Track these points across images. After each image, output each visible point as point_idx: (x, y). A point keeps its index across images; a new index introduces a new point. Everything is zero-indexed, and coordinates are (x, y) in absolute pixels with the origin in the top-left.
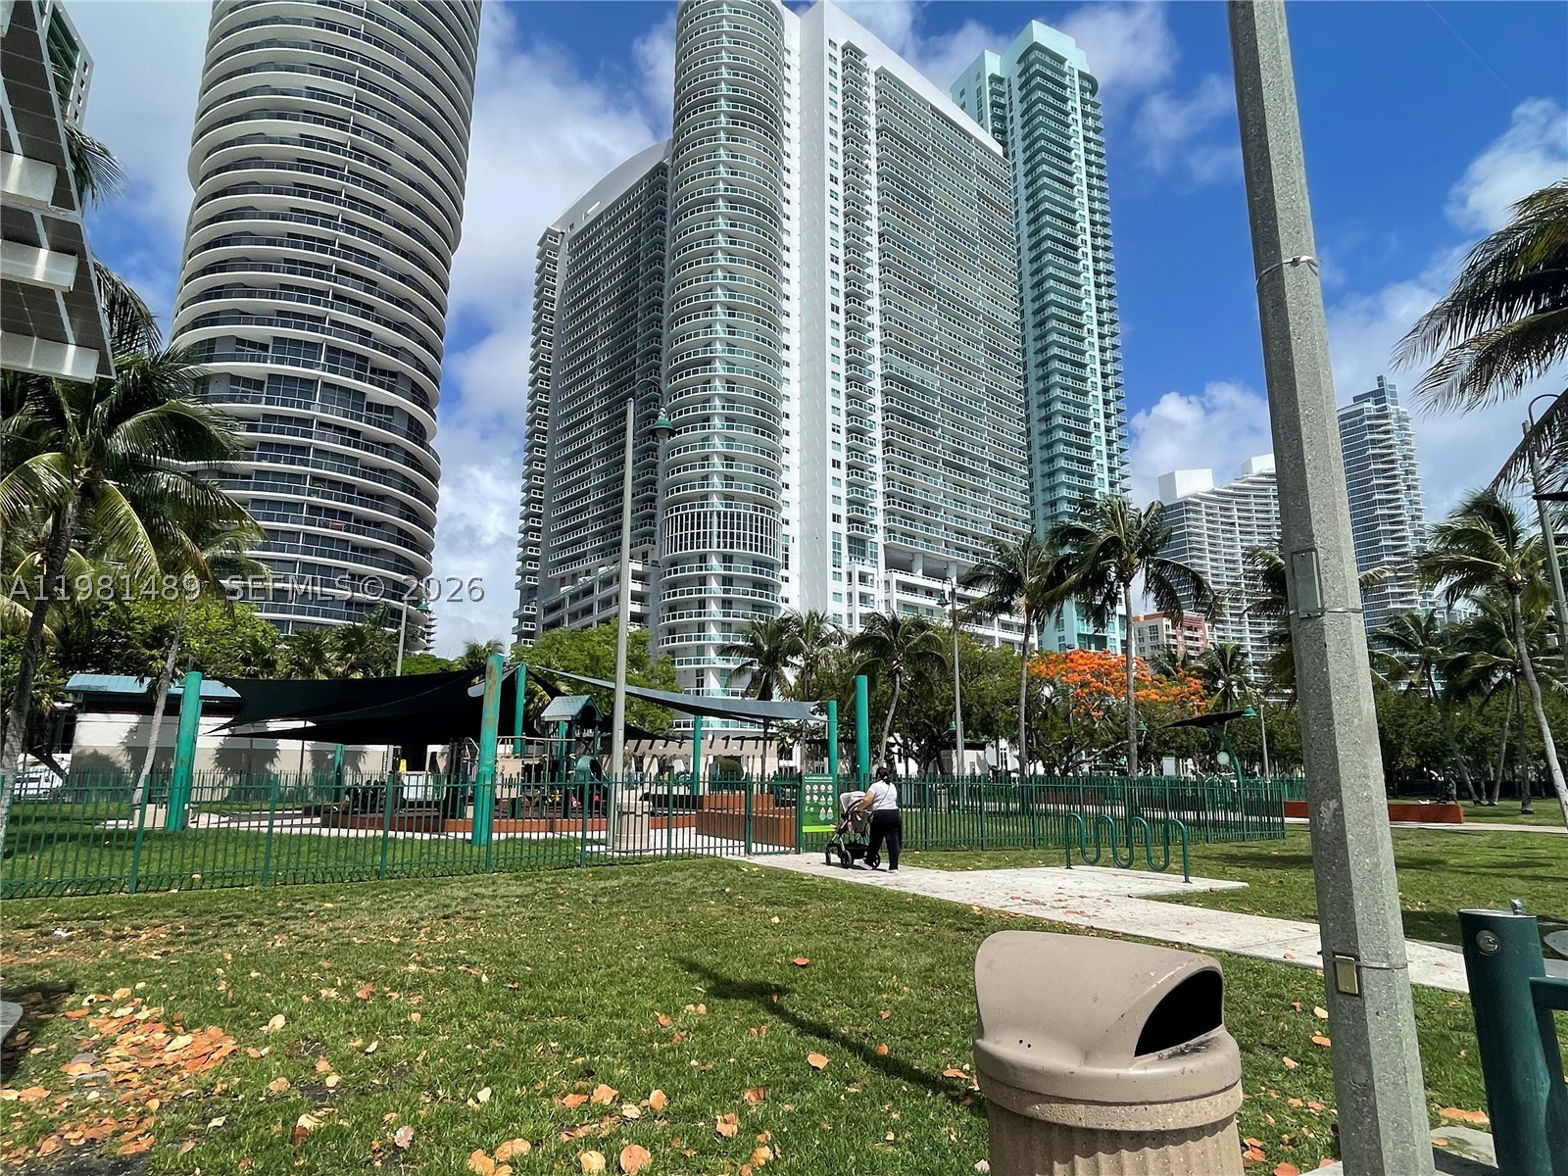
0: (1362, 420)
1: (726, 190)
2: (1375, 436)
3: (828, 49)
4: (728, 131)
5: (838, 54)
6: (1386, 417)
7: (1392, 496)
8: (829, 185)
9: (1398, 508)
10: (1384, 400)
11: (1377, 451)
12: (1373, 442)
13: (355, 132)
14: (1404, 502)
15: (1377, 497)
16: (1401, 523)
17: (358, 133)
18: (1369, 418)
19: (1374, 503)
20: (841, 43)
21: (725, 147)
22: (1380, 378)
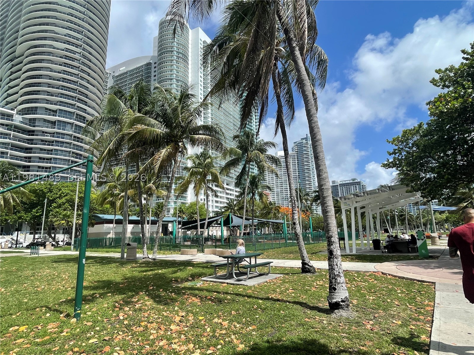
0: (302, 145)
1: (176, 77)
2: (305, 149)
3: (200, 41)
4: (176, 61)
5: (202, 43)
6: (308, 144)
7: (308, 164)
8: (200, 78)
9: (309, 166)
10: (307, 140)
11: (306, 152)
12: (305, 150)
13: (83, 50)
14: (311, 165)
15: (305, 164)
16: (310, 170)
17: (84, 50)
18: (304, 144)
19: (304, 165)
20: (203, 40)
21: (176, 65)
22: (307, 135)
